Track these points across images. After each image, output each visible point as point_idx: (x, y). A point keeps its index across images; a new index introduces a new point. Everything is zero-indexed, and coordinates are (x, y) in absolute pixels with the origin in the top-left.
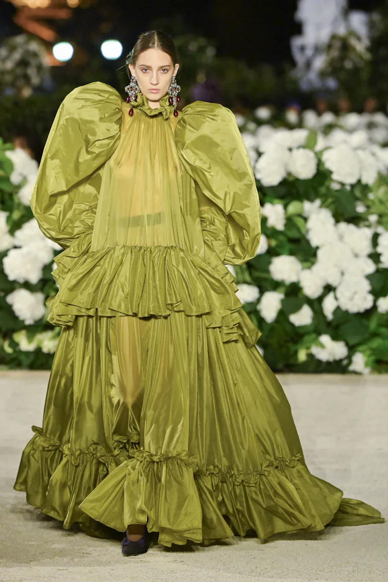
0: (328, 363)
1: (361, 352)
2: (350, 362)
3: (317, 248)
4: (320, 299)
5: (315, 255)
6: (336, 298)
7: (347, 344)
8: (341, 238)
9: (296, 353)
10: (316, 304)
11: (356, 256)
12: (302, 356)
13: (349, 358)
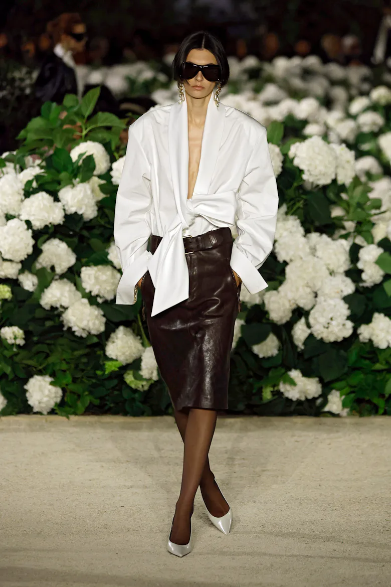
0: (299, 402)
1: (338, 390)
2: (326, 402)
3: (286, 263)
4: (289, 326)
5: (283, 273)
6: (309, 326)
7: (321, 381)
8: (313, 251)
9: (260, 391)
10: (284, 331)
11: (332, 273)
12: (267, 394)
13: (324, 396)
